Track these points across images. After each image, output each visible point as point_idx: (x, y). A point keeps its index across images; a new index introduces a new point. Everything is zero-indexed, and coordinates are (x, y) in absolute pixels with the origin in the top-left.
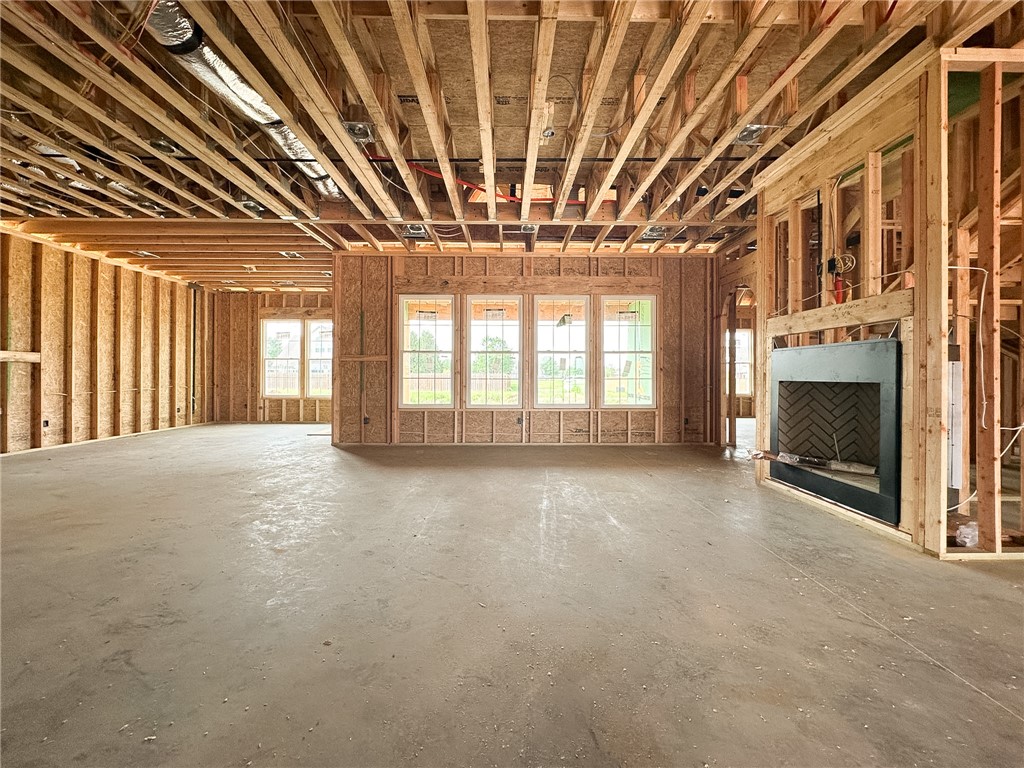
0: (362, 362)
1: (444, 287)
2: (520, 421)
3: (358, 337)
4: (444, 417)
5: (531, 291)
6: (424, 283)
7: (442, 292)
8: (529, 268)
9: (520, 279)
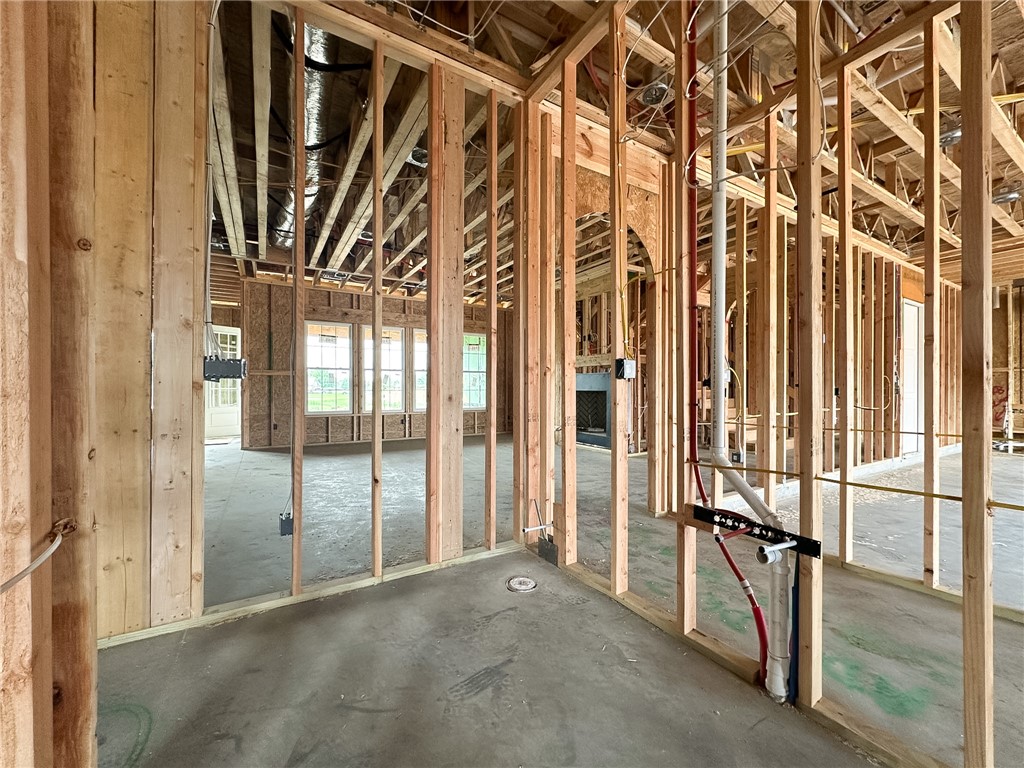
0: (270, 377)
1: (344, 317)
2: (403, 422)
3: (266, 354)
4: (344, 420)
5: (412, 325)
6: (327, 312)
7: (343, 321)
8: (410, 308)
9: (403, 315)
